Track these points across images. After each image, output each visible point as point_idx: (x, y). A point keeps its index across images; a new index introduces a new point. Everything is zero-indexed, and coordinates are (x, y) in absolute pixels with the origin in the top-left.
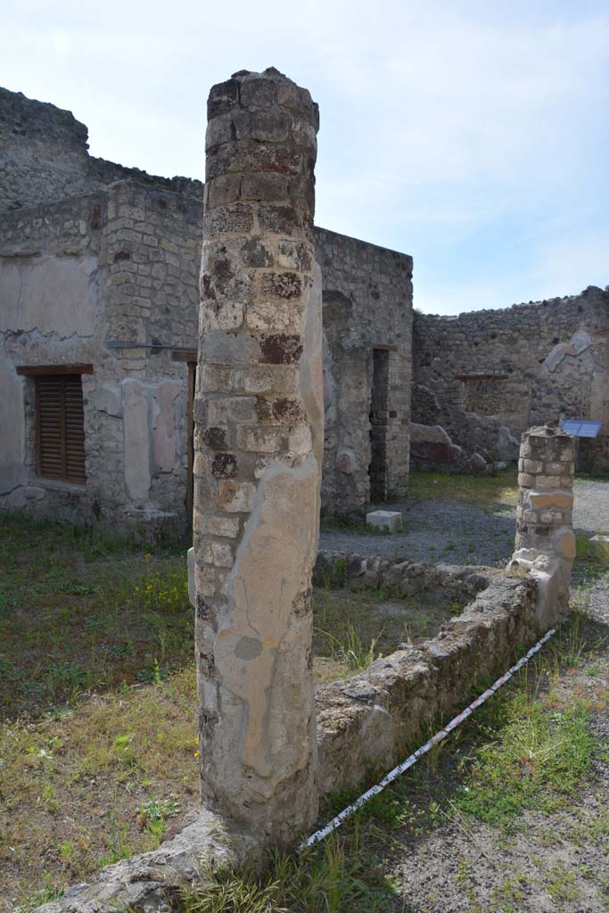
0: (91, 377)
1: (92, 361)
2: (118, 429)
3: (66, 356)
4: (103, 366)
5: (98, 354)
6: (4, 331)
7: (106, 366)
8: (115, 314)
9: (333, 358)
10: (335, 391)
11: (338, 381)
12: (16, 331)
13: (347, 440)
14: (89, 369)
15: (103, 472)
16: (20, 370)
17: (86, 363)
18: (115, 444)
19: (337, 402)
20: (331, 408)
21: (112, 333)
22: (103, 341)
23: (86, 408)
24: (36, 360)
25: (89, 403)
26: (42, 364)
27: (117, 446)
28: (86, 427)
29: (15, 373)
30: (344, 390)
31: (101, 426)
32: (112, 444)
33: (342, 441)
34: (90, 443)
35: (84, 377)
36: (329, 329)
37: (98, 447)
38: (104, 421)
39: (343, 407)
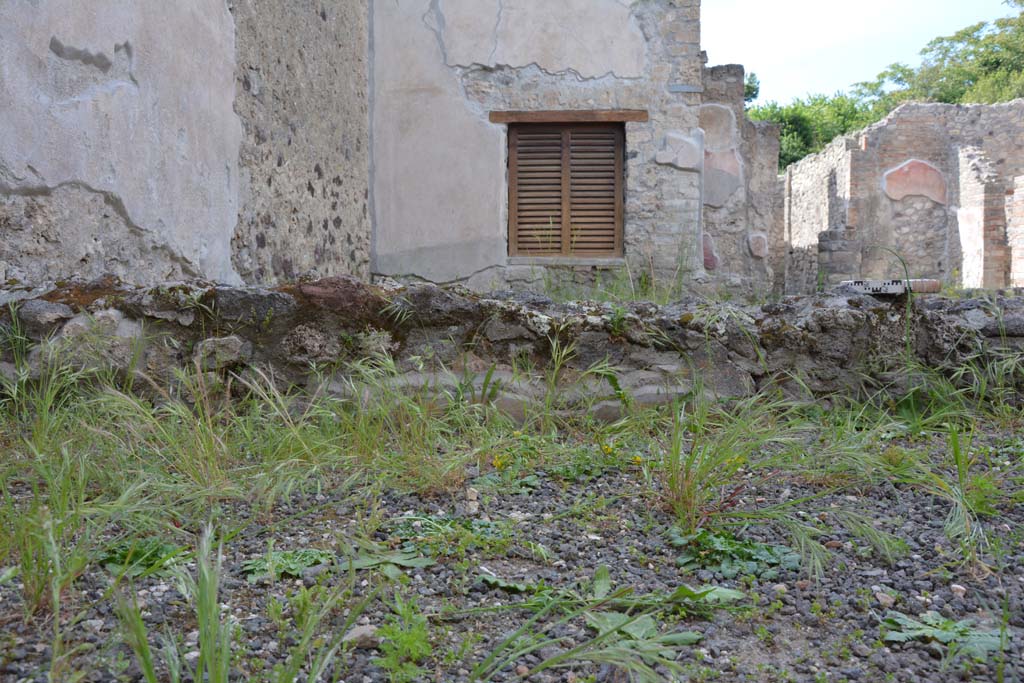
0: (643, 125)
1: (646, 106)
2: (691, 184)
3: (595, 100)
4: (665, 113)
5: (657, 98)
6: (467, 65)
7: (669, 113)
8: (684, 53)
9: (742, 136)
10: (745, 171)
11: (748, 161)
12: (492, 66)
13: (758, 222)
14: (642, 115)
15: (659, 235)
16: (495, 116)
17: (636, 107)
18: (684, 201)
19: (748, 183)
20: (739, 189)
21: (678, 75)
22: (663, 84)
23: (631, 163)
24: (532, 104)
25: (639, 155)
26: (546, 108)
27: (687, 204)
28: (631, 184)
29: (486, 121)
30: (756, 169)
31: (661, 182)
32: (678, 202)
33: (753, 225)
34: (638, 203)
35: (629, 125)
36: (738, 106)
37: (653, 207)
38: (664, 175)
39: (755, 186)
